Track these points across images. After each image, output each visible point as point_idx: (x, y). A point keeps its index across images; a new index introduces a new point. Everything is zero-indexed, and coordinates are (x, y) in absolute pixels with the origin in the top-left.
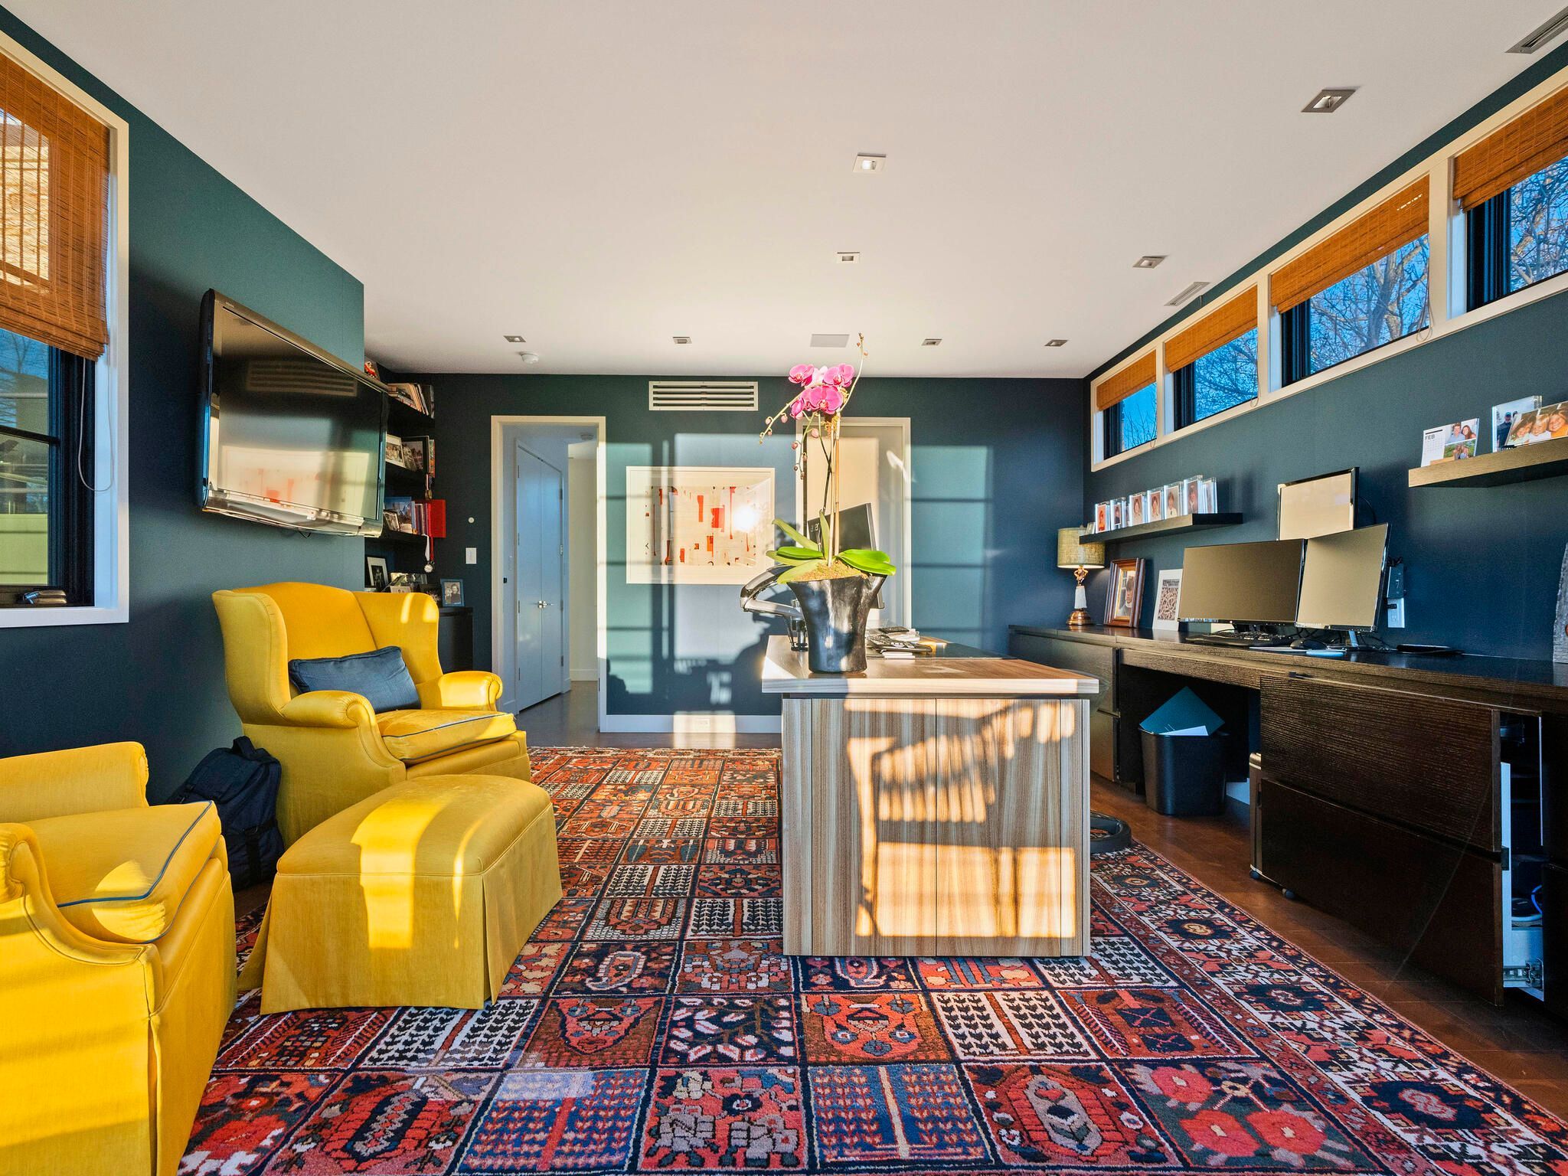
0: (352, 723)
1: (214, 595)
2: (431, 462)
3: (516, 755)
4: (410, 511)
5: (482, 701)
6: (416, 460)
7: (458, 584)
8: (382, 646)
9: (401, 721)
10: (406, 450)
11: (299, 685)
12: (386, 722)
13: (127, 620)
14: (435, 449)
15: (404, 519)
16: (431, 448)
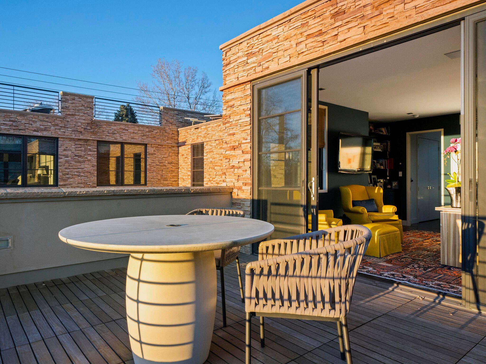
0: (362, 213)
1: (340, 188)
2: (389, 148)
3: (398, 225)
4: (383, 162)
5: (391, 211)
6: (384, 148)
7: (397, 182)
8: (370, 198)
9: (372, 214)
10: (382, 145)
11: (354, 205)
12: (369, 214)
13: (327, 192)
14: (390, 144)
15: (381, 165)
16: (389, 144)
